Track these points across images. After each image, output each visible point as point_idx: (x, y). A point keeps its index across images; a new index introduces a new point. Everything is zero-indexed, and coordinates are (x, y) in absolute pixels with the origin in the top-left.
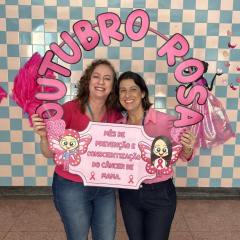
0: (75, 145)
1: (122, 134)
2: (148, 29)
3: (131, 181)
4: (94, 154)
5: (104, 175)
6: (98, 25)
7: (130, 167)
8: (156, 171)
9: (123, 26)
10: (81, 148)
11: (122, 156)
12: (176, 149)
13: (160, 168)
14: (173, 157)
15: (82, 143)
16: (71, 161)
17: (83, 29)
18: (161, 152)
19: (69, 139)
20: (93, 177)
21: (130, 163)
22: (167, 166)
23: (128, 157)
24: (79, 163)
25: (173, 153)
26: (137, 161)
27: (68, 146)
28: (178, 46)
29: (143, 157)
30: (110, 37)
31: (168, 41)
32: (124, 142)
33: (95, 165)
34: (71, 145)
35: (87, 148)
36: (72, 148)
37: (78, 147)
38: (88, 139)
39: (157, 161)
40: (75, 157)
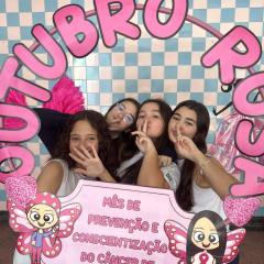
0: (53, 220)
1: (135, 205)
2: (185, 19)
4: (84, 238)
6: (96, 12)
11: (134, 245)
15: (64, 218)
17: (69, 19)
18: (206, 242)
19: (42, 209)
21: (148, 258)
23: (145, 246)
24: (57, 253)
25: (229, 243)
26: (161, 255)
27: (42, 221)
28: (241, 48)
29: (172, 248)
30: (116, 33)
31: (220, 39)
32: (139, 220)
33: (86, 257)
34: (47, 220)
35: (72, 227)
36: (47, 226)
37: (58, 224)
38: (75, 210)
39: (197, 256)
40: (53, 241)
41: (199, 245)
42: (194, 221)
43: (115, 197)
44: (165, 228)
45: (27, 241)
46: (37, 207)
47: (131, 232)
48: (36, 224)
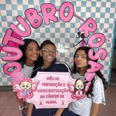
1: (57, 79)
2: (73, 15)
3: (63, 104)
4: (41, 91)
5: (47, 102)
6: (41, 12)
7: (62, 96)
8: (77, 97)
9: (57, 12)
10: (33, 88)
11: (58, 91)
12: (88, 85)
13: (79, 96)
14: (86, 89)
16: (27, 96)
17: (31, 14)
18: (80, 87)
19: (25, 83)
20: (41, 104)
21: (62, 94)
22: (83, 94)
23: (61, 91)
24: (32, 97)
25: (86, 87)
26: (66, 93)
27: (25, 87)
28: (91, 25)
29: (69, 90)
30: (49, 20)
31: (85, 22)
32: (59, 83)
33: (42, 97)
34: (27, 86)
35: (37, 88)
36: (28, 88)
37: (31, 87)
38: (37, 82)
39: (77, 92)
40: (30, 93)
41: (78, 88)
42: (76, 81)
43: (51, 77)
44: (67, 84)
45: (21, 94)
46: (23, 82)
47: (56, 87)
48: (23, 88)
